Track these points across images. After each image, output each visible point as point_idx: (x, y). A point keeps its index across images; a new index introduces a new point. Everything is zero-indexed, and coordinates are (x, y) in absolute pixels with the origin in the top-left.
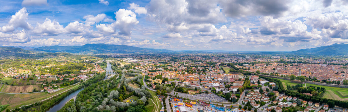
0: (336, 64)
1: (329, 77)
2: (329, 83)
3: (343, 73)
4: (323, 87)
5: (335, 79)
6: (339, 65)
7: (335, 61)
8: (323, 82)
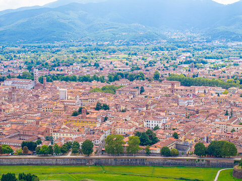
0: (74, 79)
1: (47, 130)
2: (50, 151)
3: (102, 111)
4: (26, 171)
5: (74, 137)
6: (86, 79)
7: (69, 64)
8: (25, 153)
